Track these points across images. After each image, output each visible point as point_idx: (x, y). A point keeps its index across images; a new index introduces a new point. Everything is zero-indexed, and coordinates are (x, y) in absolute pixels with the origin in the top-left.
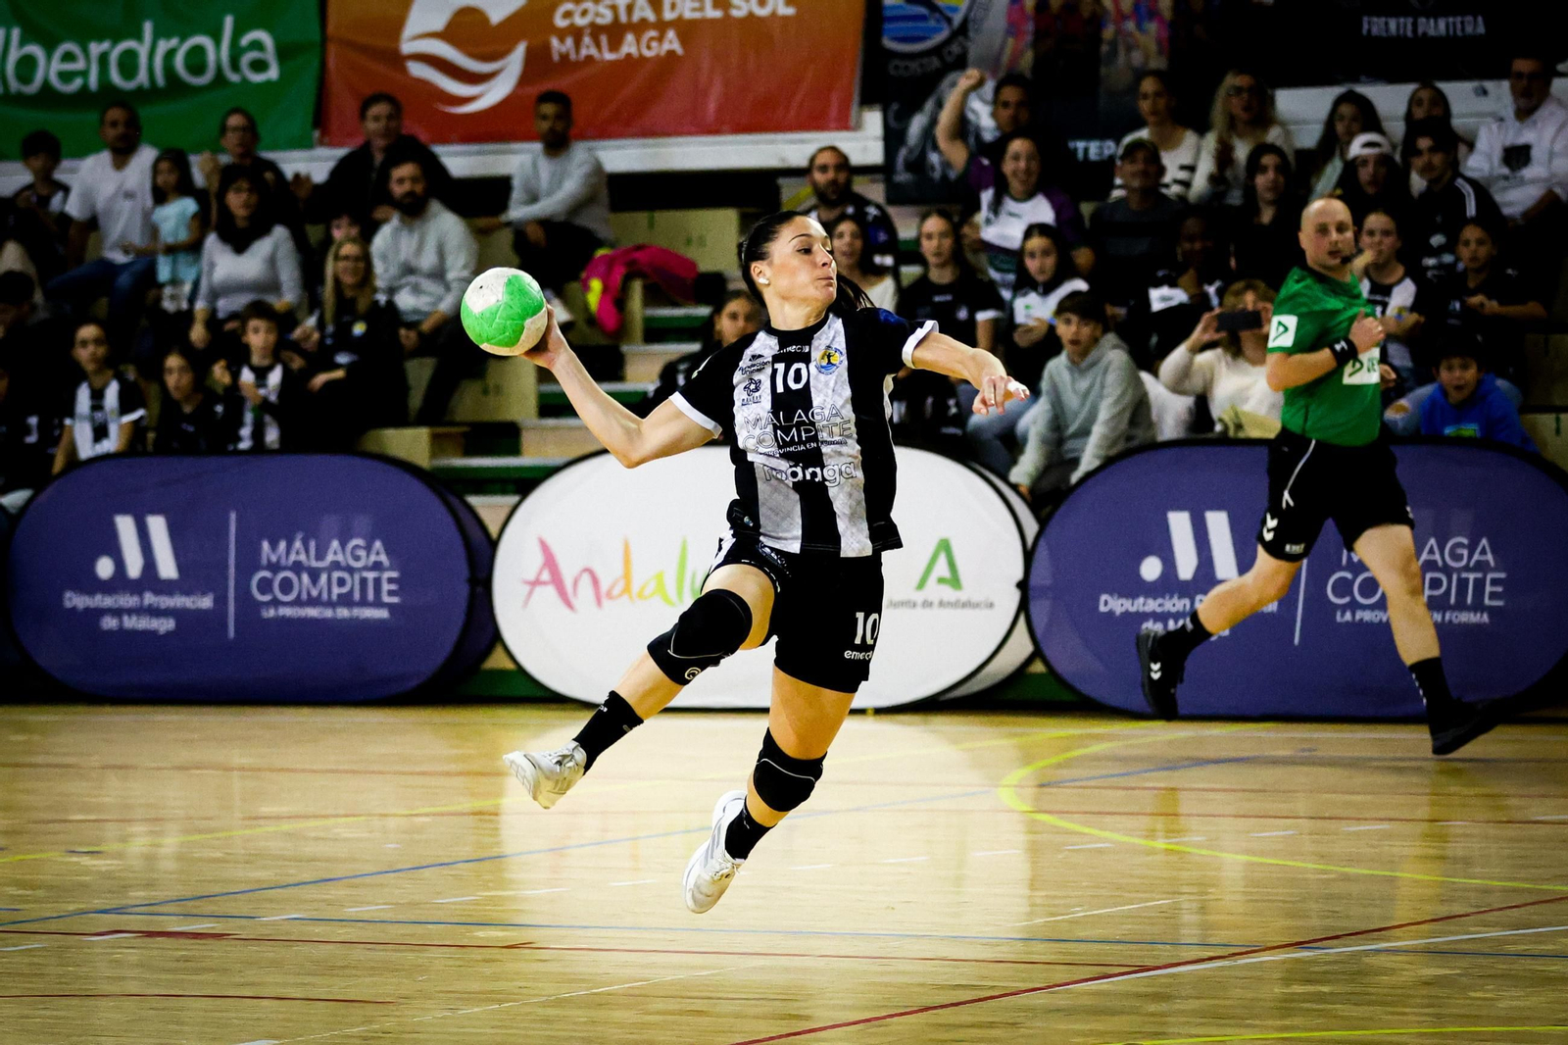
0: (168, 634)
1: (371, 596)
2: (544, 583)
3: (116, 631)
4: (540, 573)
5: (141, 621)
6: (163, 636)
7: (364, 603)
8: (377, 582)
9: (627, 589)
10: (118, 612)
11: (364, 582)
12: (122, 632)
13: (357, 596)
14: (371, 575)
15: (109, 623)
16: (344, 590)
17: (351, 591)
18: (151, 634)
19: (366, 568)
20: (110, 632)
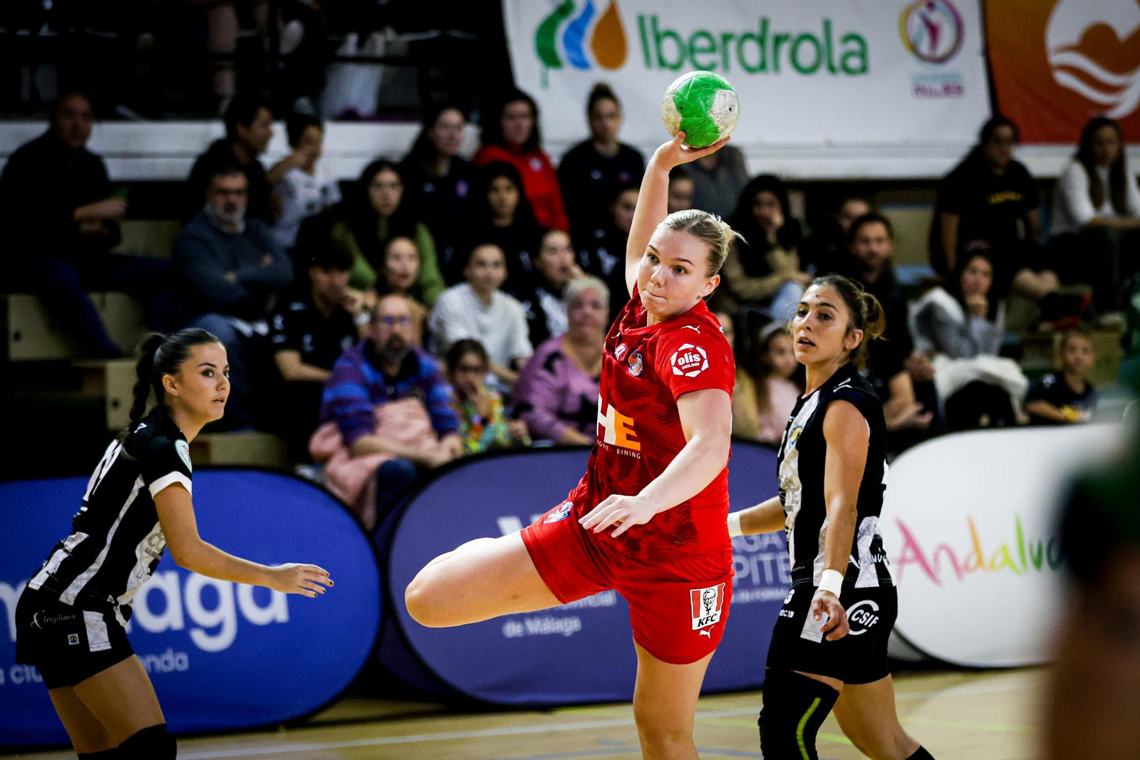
0: (575, 634)
1: (769, 577)
2: (910, 561)
3: (522, 637)
4: (903, 553)
5: (544, 625)
6: (569, 638)
7: (763, 584)
8: (774, 564)
9: (980, 562)
10: (520, 618)
11: (760, 565)
12: (527, 639)
13: (756, 579)
14: (766, 558)
15: (512, 630)
16: (743, 574)
17: (750, 576)
18: (557, 637)
19: (760, 552)
20: (515, 639)
